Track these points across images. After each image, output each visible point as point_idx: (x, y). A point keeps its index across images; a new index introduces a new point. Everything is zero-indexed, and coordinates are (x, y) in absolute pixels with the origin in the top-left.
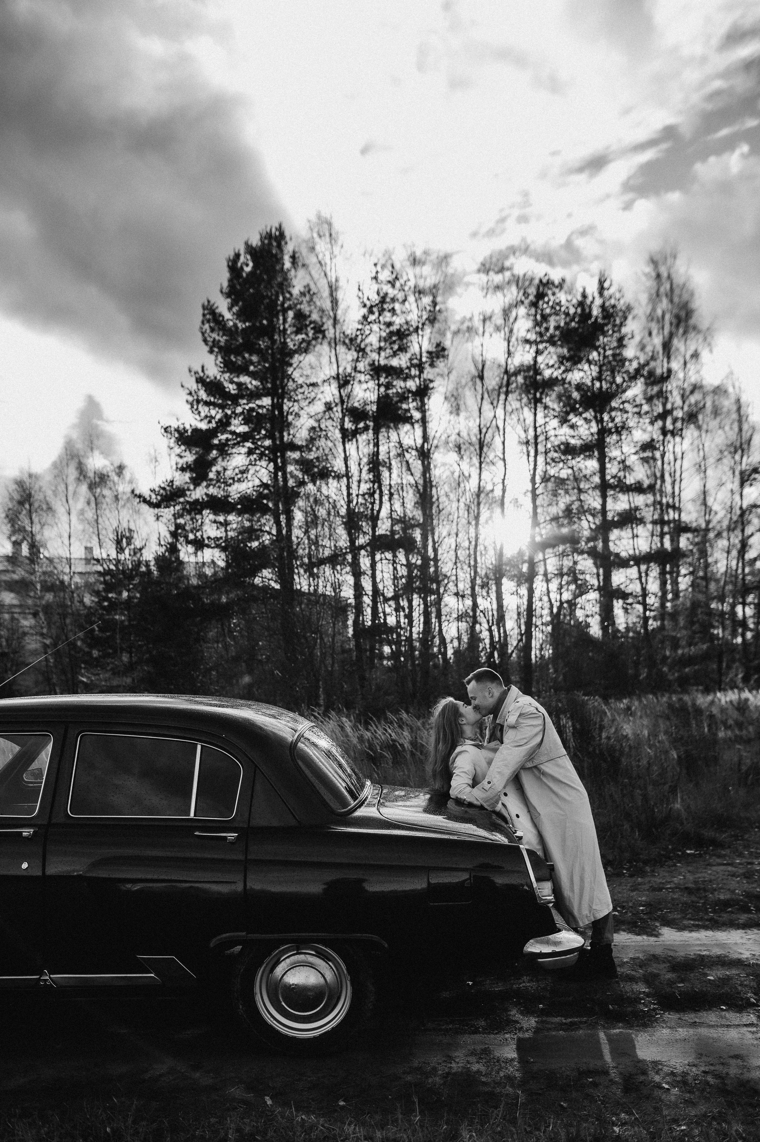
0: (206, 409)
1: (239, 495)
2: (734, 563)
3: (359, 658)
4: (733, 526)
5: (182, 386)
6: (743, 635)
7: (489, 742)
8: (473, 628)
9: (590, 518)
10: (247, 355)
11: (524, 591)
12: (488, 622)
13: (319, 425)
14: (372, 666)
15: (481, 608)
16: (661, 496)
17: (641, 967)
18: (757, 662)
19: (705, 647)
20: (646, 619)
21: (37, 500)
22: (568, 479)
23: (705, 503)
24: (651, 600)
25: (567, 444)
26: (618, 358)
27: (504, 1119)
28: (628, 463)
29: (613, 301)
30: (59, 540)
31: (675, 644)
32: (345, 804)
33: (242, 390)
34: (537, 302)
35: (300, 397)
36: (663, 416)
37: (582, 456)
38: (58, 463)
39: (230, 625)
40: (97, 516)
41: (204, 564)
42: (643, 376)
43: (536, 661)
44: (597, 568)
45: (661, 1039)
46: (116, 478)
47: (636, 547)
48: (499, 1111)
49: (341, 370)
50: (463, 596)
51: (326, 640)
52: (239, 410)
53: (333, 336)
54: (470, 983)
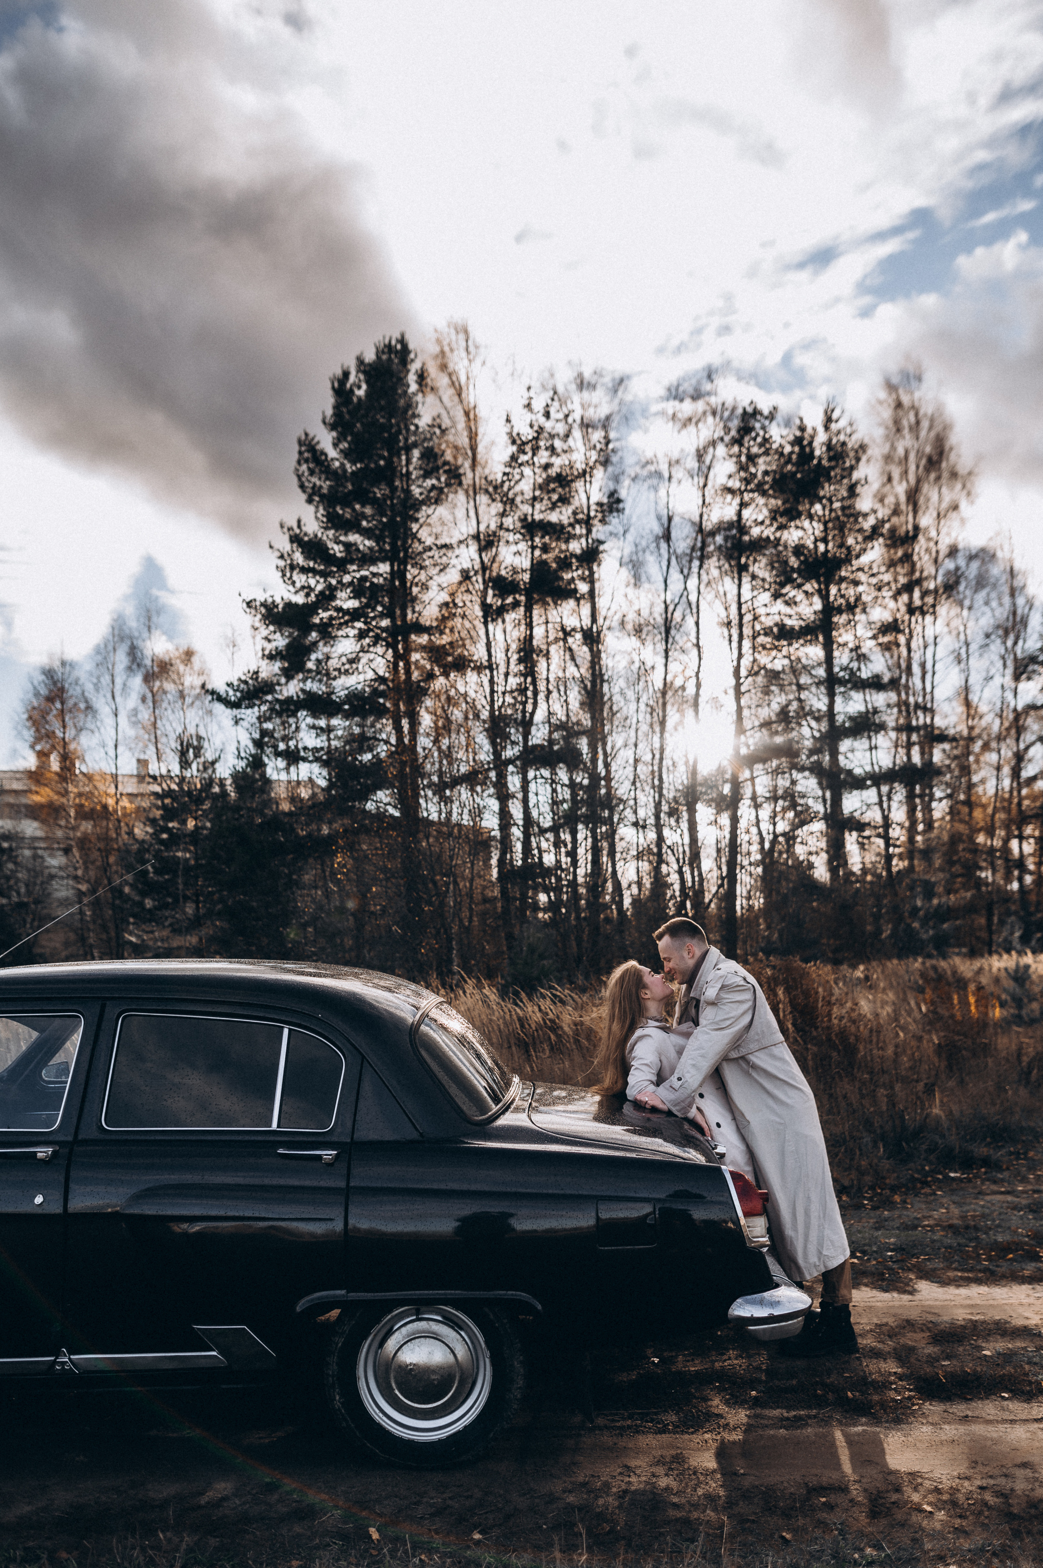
0: (303, 577)
1: (346, 692)
2: (1006, 783)
3: (506, 910)
4: (1004, 733)
5: (271, 547)
6: (1020, 880)
7: (679, 1023)
8: (657, 870)
9: (814, 724)
10: (357, 507)
11: (725, 820)
12: (678, 860)
13: (453, 601)
14: (523, 919)
15: (669, 842)
16: (907, 694)
17: (890, 1336)
18: (1039, 915)
19: (969, 895)
20: (889, 858)
21: (71, 696)
22: (783, 671)
23: (968, 704)
24: (896, 832)
25: (781, 626)
26: (847, 512)
27: (704, 1558)
28: (864, 650)
29: (842, 437)
30: (102, 750)
31: (929, 892)
32: (484, 1109)
33: (352, 554)
34: (742, 438)
35: (427, 563)
36: (908, 588)
37: (801, 641)
38: (102, 646)
39: (333, 865)
40: (155, 718)
41: (298, 783)
42: (882, 535)
43: (742, 914)
44: (822, 788)
45: (920, 1441)
46: (182, 668)
47: (875, 761)
48: (696, 1547)
49: (482, 528)
50: (644, 827)
51: (461, 885)
52: (347, 579)
53: (471, 482)
54: (656, 1360)
